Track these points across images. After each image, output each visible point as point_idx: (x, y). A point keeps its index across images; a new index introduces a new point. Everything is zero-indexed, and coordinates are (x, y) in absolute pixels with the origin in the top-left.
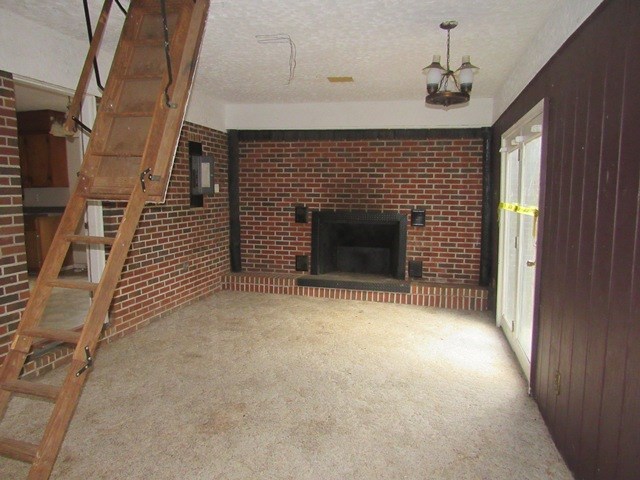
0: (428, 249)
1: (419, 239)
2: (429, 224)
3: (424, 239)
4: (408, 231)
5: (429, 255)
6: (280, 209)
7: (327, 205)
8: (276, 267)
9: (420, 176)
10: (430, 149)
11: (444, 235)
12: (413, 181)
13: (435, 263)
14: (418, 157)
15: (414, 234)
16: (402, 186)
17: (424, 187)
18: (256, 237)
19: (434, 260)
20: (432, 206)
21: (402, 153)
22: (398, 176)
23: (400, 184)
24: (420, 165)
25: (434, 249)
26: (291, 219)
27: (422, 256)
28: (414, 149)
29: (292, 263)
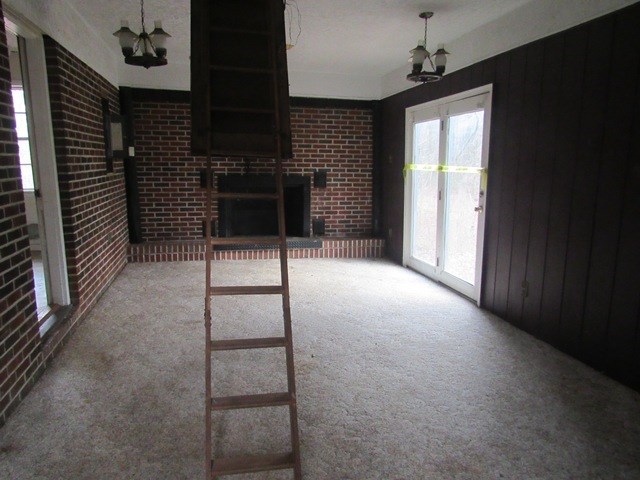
0: (329, 208)
1: (321, 199)
2: (329, 185)
3: (325, 199)
4: (312, 192)
5: (329, 213)
6: (183, 175)
7: (234, 170)
8: (180, 234)
9: (321, 142)
10: (329, 117)
11: (342, 194)
12: (315, 146)
13: (335, 220)
14: (319, 124)
15: (316, 194)
16: (306, 151)
17: (325, 151)
18: (157, 205)
19: (335, 217)
20: (332, 169)
21: (304, 119)
22: (301, 141)
23: (304, 149)
24: (321, 132)
25: (334, 208)
26: (195, 185)
27: (325, 215)
28: (315, 117)
29: (198, 229)
